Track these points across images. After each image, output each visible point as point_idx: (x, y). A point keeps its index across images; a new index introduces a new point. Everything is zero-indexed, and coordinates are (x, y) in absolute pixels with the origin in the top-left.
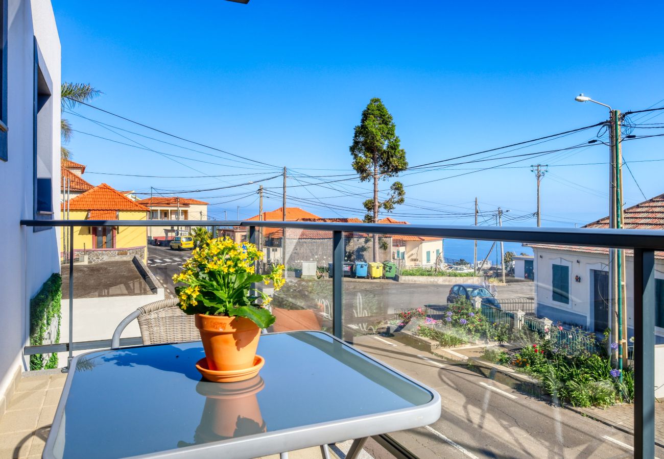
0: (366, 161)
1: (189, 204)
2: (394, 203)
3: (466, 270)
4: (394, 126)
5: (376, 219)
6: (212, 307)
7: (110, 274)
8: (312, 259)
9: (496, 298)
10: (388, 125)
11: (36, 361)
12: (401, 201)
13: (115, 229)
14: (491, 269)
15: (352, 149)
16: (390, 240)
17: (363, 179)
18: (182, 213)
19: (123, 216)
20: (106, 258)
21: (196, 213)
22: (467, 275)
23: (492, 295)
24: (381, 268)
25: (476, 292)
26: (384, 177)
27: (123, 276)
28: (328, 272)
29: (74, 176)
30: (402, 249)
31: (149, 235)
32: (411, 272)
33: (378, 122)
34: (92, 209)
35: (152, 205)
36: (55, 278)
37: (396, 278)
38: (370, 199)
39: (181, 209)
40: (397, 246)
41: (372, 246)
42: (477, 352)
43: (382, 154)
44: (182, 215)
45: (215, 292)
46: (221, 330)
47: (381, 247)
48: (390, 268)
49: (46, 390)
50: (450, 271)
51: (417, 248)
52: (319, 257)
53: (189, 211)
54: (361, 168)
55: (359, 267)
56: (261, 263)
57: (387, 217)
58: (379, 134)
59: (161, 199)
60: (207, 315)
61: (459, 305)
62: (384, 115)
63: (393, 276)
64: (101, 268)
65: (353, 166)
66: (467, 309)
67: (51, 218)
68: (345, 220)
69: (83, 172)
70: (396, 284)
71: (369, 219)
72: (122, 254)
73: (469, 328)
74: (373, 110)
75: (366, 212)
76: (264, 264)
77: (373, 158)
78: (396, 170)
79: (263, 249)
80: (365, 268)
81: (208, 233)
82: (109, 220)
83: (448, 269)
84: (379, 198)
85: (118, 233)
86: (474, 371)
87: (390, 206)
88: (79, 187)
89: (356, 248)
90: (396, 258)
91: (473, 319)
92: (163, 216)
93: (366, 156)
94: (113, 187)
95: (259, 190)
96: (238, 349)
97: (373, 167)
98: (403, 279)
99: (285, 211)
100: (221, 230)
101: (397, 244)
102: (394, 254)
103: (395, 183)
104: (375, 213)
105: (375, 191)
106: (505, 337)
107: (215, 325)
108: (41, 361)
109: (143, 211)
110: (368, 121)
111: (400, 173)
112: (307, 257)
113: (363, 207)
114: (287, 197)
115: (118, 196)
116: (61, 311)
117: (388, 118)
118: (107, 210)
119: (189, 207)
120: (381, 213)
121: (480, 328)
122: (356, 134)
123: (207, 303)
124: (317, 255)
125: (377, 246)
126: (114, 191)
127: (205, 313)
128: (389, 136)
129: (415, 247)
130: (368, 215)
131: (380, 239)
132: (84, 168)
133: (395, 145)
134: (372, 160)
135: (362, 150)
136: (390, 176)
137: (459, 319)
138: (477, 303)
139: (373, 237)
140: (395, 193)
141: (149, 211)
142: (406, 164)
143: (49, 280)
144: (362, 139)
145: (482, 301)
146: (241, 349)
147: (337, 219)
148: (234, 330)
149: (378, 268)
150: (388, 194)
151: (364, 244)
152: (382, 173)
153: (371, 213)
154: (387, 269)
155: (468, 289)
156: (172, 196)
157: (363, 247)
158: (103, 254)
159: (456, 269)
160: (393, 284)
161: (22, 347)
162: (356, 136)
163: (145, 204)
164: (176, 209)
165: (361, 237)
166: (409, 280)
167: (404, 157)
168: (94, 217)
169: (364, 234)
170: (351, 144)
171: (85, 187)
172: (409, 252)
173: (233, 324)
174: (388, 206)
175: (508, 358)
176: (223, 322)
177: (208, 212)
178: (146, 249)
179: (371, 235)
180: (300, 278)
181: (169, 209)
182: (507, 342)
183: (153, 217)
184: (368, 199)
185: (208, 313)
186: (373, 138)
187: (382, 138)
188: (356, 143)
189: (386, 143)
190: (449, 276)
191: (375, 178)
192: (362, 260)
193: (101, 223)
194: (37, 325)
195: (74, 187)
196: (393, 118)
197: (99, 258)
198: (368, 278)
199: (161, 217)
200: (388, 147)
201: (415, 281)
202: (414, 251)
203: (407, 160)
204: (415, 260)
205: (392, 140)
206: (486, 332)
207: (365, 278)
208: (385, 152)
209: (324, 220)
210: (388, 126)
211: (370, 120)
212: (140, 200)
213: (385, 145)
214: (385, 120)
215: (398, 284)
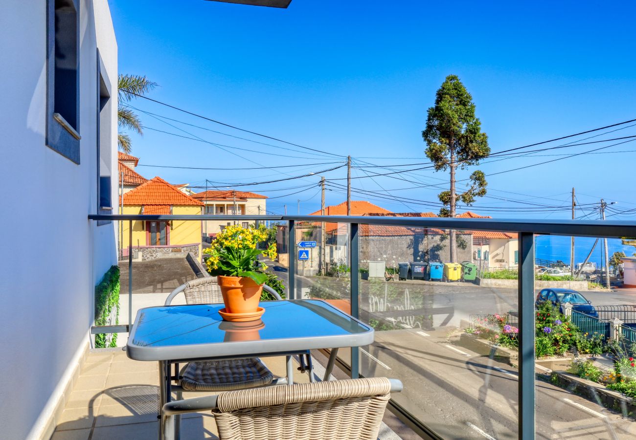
0: (441, 147)
1: (246, 198)
2: (475, 196)
3: (562, 272)
4: (474, 107)
5: (454, 214)
6: (228, 271)
7: (164, 271)
8: (379, 259)
9: (591, 305)
10: (466, 105)
11: (100, 342)
12: (482, 193)
13: (169, 225)
14: (595, 273)
15: (425, 134)
16: (470, 237)
17: (438, 168)
18: (239, 207)
19: (177, 211)
20: (160, 255)
21: (254, 207)
22: (563, 278)
23: (588, 302)
24: (459, 270)
25: (569, 297)
26: (463, 166)
27: (176, 274)
28: (397, 273)
29: (128, 169)
30: (485, 248)
31: (204, 232)
32: (495, 274)
33: (455, 103)
34: (145, 204)
35: (207, 199)
36: (114, 270)
37: (476, 281)
38: (446, 190)
39: (237, 203)
40: (479, 244)
41: (449, 244)
42: (564, 365)
43: (460, 139)
44: (239, 210)
45: (230, 261)
46: (233, 286)
47: (459, 246)
48: (470, 270)
49: (111, 362)
50: (543, 273)
51: (503, 247)
52: (388, 256)
53: (246, 206)
54: (435, 156)
55: (433, 268)
56: (323, 263)
57: (467, 211)
58: (456, 116)
59: (217, 193)
60: (225, 276)
61: (544, 312)
62: (462, 95)
63: (474, 278)
64: (155, 265)
65: (426, 154)
66: (554, 317)
67: (111, 213)
68: (418, 215)
69: (136, 165)
70: (476, 288)
71: (445, 214)
72: (175, 252)
73: (556, 338)
74: (449, 90)
75: (441, 205)
76: (327, 264)
77: (449, 144)
78: (477, 157)
79: (326, 247)
80: (441, 270)
81: (267, 230)
82: (163, 214)
83: (540, 272)
84: (457, 189)
85: (172, 229)
86: (558, 386)
87: (469, 198)
88: (132, 181)
89: (430, 246)
90: (477, 258)
91: (561, 328)
92: (219, 211)
93: (442, 142)
94: (166, 181)
95: (321, 182)
96: (245, 300)
97: (450, 154)
98: (485, 282)
99: (350, 204)
100: (281, 226)
101: (479, 242)
102: (474, 254)
103: (475, 172)
104: (451, 206)
105: (451, 182)
106: (599, 349)
107: (229, 282)
108: (105, 342)
109: (197, 206)
110: (443, 103)
111: (480, 161)
112: (374, 256)
113: (438, 200)
114: (352, 189)
115: (172, 190)
116: (119, 301)
117: (467, 97)
118: (161, 205)
119: (247, 201)
120: (459, 207)
121: (569, 338)
122: (429, 117)
123: (224, 268)
124: (386, 254)
125: (455, 245)
126: (167, 185)
127: (224, 275)
128: (468, 118)
129: (501, 247)
130: (444, 210)
131: (458, 236)
132: (137, 161)
133: (474, 129)
134: (448, 146)
135: (436, 134)
136: (470, 164)
137: (543, 327)
138: (566, 310)
139: (450, 234)
140: (475, 183)
141: (204, 206)
142: (488, 150)
143: (109, 271)
144: (436, 123)
145: (573, 308)
146: (247, 299)
147: (408, 214)
148: (242, 286)
149: (455, 269)
150: (468, 185)
151: (439, 243)
152: (460, 160)
153: (448, 207)
154: (466, 270)
155: (559, 295)
156: (228, 189)
157: (438, 245)
158: (157, 252)
159: (550, 272)
160: (473, 288)
161: (90, 327)
162: (429, 120)
163: (200, 198)
164: (232, 203)
165: (437, 234)
166: (491, 284)
167: (486, 142)
168: (148, 211)
169: (439, 231)
170: (424, 128)
171: (138, 181)
172: (493, 252)
173: (241, 282)
174: (467, 198)
175: (599, 372)
176: (234, 280)
177: (267, 206)
178: (200, 247)
179: (447, 230)
180: (367, 279)
181: (226, 203)
182: (602, 355)
183: (208, 212)
184: (443, 191)
185: (225, 275)
186: (449, 121)
187: (460, 121)
188: (430, 127)
189: (464, 126)
190: (540, 280)
191: (451, 168)
192: (437, 261)
193: (155, 218)
194: (101, 309)
195: (127, 181)
196: (473, 97)
197: (152, 256)
198: (444, 280)
199: (216, 212)
200: (467, 132)
201: (499, 285)
202: (499, 251)
203: (490, 145)
204: (501, 261)
205: (471, 123)
206: (575, 343)
207: (441, 281)
208: (463, 136)
209: (394, 215)
210: (467, 107)
211: (446, 101)
212: (195, 193)
213: (463, 129)
214: (462, 100)
215: (478, 288)
